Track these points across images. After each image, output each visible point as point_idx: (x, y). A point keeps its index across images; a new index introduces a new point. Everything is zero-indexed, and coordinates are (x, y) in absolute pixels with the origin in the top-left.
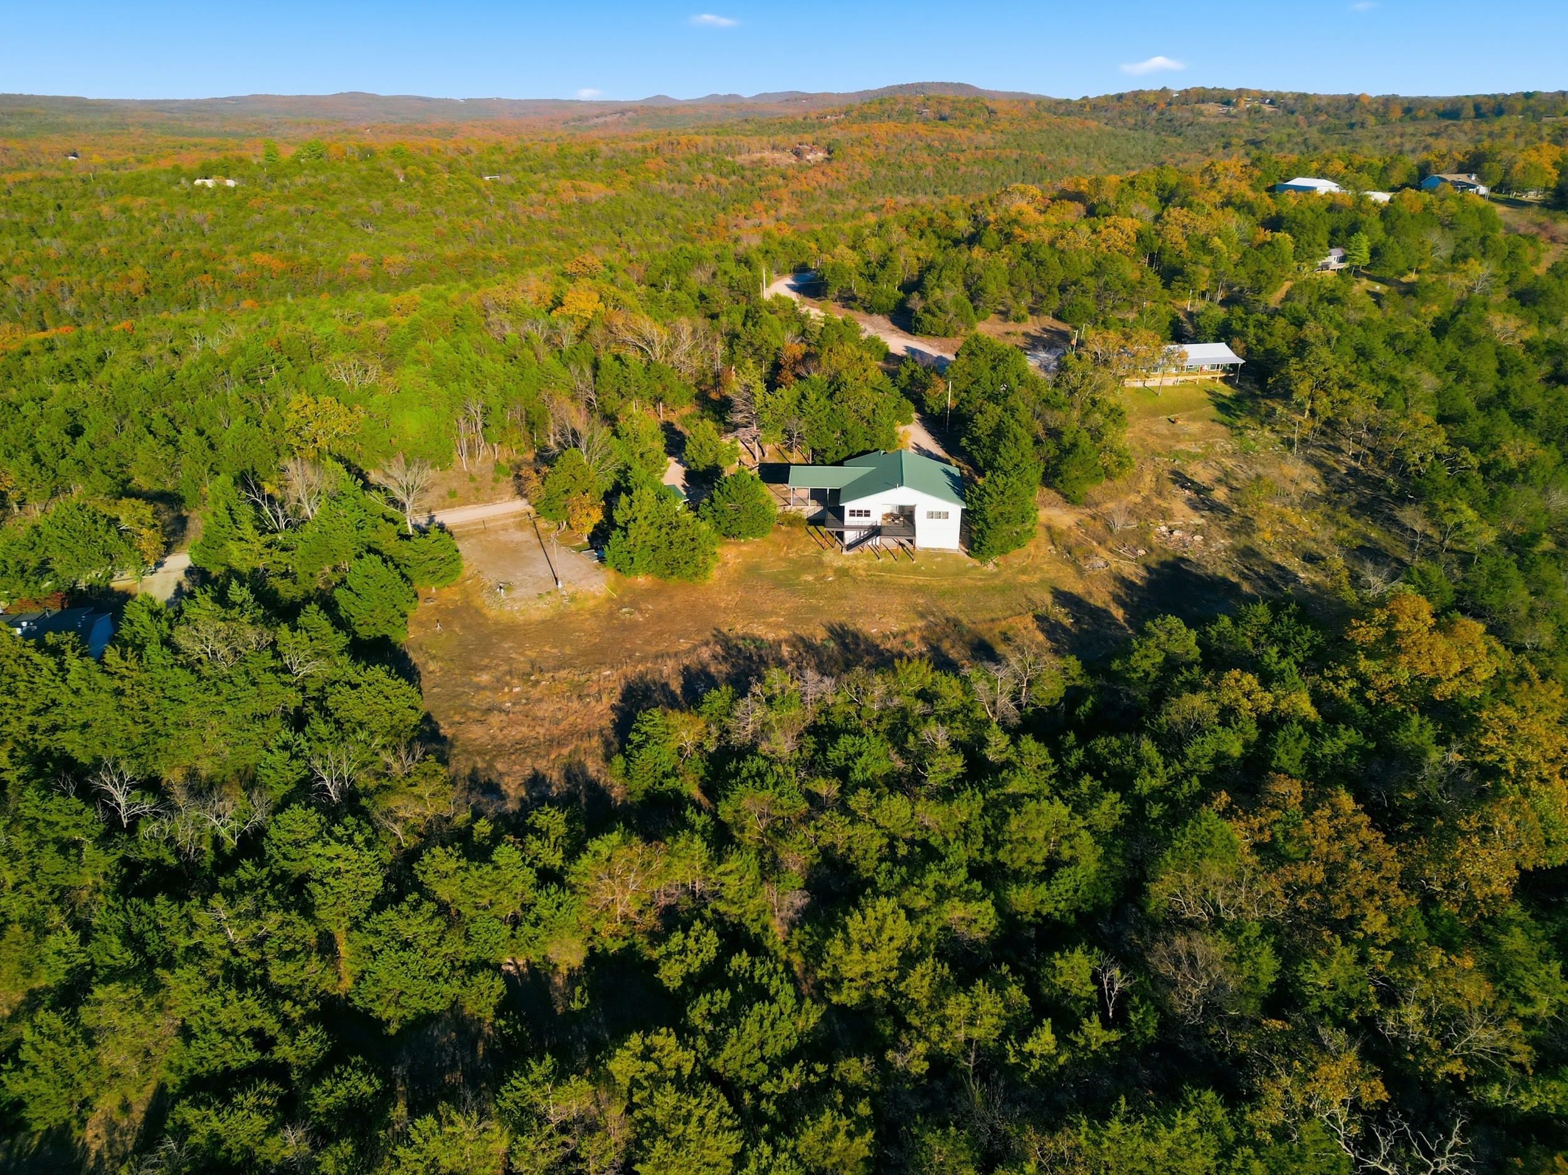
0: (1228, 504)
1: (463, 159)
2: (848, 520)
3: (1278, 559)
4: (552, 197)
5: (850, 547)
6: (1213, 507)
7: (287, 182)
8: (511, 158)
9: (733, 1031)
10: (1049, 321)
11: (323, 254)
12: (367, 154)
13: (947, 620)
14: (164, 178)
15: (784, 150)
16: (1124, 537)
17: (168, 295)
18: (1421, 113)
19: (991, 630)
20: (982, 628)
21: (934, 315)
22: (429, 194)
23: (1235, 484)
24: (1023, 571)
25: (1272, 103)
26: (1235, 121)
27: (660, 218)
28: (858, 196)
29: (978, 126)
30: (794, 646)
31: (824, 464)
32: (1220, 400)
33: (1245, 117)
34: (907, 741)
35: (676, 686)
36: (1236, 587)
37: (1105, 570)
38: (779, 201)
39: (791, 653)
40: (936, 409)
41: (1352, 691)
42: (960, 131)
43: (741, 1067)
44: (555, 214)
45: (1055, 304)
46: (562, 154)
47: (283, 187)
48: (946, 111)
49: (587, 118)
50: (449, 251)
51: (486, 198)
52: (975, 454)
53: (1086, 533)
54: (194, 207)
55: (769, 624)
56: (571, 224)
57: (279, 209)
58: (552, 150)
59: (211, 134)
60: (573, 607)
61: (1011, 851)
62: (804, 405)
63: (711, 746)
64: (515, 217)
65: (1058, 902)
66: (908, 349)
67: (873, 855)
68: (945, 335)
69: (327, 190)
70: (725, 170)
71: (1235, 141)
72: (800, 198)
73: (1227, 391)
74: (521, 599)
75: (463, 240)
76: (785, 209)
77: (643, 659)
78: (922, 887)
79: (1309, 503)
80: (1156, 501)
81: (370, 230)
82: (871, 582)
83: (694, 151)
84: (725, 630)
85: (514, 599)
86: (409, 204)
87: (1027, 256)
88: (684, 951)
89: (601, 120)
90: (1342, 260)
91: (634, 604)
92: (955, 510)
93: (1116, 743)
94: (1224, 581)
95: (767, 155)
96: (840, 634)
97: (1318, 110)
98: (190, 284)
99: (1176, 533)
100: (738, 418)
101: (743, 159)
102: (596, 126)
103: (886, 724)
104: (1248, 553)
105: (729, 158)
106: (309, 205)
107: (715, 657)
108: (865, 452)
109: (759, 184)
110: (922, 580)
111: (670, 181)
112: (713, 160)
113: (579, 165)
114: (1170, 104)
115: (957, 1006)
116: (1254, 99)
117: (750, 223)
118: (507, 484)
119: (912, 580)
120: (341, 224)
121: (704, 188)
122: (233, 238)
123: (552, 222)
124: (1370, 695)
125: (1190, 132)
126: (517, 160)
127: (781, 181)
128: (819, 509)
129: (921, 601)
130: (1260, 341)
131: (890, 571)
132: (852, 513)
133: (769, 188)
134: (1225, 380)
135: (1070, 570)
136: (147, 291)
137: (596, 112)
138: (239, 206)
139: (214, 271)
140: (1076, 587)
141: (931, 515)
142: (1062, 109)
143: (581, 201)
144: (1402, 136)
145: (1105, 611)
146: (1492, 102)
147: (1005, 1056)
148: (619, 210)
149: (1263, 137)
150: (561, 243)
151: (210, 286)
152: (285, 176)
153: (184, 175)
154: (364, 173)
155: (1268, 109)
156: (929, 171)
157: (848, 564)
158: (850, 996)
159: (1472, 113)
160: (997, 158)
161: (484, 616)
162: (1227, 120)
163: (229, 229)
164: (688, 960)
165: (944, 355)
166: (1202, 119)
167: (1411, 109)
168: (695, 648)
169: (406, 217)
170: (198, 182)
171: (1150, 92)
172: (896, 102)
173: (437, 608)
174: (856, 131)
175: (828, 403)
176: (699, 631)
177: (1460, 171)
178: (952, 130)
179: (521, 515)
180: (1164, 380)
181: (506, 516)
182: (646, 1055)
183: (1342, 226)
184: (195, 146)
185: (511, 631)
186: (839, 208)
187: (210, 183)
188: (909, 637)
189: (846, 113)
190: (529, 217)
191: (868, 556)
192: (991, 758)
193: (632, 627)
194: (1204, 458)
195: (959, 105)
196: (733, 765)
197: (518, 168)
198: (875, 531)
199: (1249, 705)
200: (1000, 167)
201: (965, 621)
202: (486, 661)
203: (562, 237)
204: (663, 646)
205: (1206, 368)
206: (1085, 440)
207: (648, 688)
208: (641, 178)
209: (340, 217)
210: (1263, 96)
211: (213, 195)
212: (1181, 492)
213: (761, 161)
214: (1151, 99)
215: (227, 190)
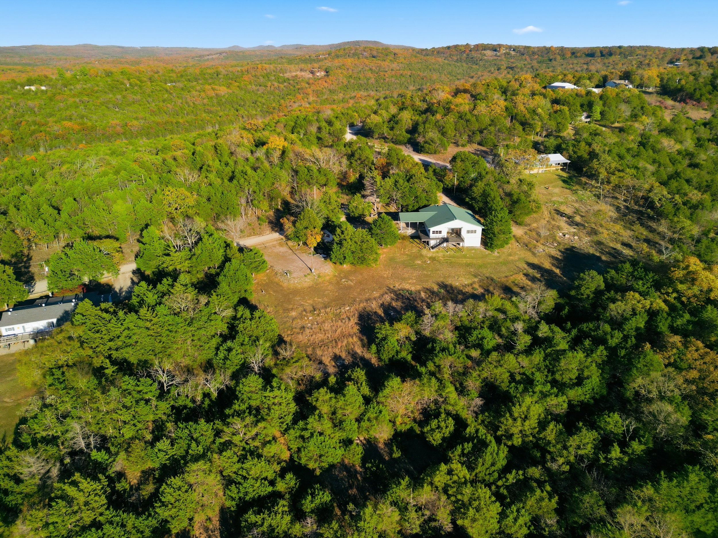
0: (582, 222)
1: (156, 76)
2: (432, 235)
3: (612, 245)
4: (202, 93)
5: (433, 248)
6: (577, 224)
7: (72, 87)
8: (179, 75)
9: (480, 460)
10: (476, 146)
11: (96, 121)
12: (109, 74)
13: (487, 278)
14: (9, 86)
15: (306, 71)
16: (546, 238)
17: (24, 143)
18: (579, 55)
19: (507, 281)
20: (503, 280)
21: (430, 144)
22: (144, 93)
23: (582, 214)
24: (510, 255)
25: (514, 50)
26: (499, 58)
27: (255, 102)
28: (343, 92)
29: (391, 60)
30: (425, 292)
31: (407, 211)
32: (563, 178)
33: (503, 57)
34: (501, 331)
35: (380, 312)
36: (599, 258)
37: (544, 253)
38: (308, 94)
39: (425, 295)
40: (450, 185)
41: (675, 298)
42: (384, 62)
43: (485, 475)
44: (206, 101)
45: (478, 138)
46: (202, 73)
47: (71, 90)
48: (375, 53)
49: (203, 56)
50: (157, 119)
51: (171, 94)
52: (474, 204)
53: (530, 237)
54: (28, 100)
55: (410, 284)
56: (214, 106)
57: (71, 101)
58: (197, 72)
59: (15, 64)
60: (320, 280)
61: (561, 375)
62: (398, 186)
63: (414, 338)
64: (187, 103)
65: (586, 395)
66: (421, 160)
67: (506, 381)
68: (435, 153)
69: (93, 91)
70: (280, 80)
71: (502, 67)
72: (317, 93)
73: (565, 175)
74: (298, 278)
75: (164, 114)
76: (311, 99)
77: (361, 301)
78: (534, 392)
79: (615, 221)
80: (553, 223)
81: (117, 109)
82: (447, 262)
83: (265, 71)
84: (392, 287)
85: (294, 278)
86: (135, 97)
87: (461, 117)
88: (439, 427)
89: (210, 57)
90: (587, 117)
91: (346, 277)
92: (479, 229)
93: (591, 325)
94: (593, 255)
95: (298, 73)
96: (443, 286)
97: (534, 53)
98: (34, 137)
99: (566, 236)
100: (368, 192)
101: (287, 75)
102: (208, 60)
103: (487, 323)
104: (599, 243)
105: (281, 75)
106: (86, 98)
107: (392, 299)
108: (425, 206)
109: (297, 87)
110: (469, 261)
111: (256, 86)
112: (275, 75)
113: (212, 78)
114: (470, 51)
115: (573, 441)
116: (506, 49)
117: (297, 104)
118: (266, 227)
119: (464, 261)
120: (103, 107)
121: (272, 88)
122: (51, 115)
123: (205, 105)
124: (684, 299)
125: (481, 63)
126: (182, 76)
127: (307, 85)
128: (414, 231)
129: (472, 270)
130: (575, 152)
131: (453, 257)
132: (434, 232)
133: (302, 88)
134: (562, 170)
135: (529, 254)
136: (13, 141)
137: (207, 53)
138: (51, 100)
139: (45, 131)
140: (535, 261)
141: (468, 232)
142: (424, 53)
143: (217, 95)
144: (572, 64)
145: (552, 270)
146: (607, 51)
147: (598, 460)
148: (235, 99)
149: (514, 65)
150: (211, 115)
151: (44, 138)
152: (71, 84)
153: (19, 84)
154: (110, 82)
155: (513, 53)
156: (372, 80)
157: (434, 255)
158: (517, 441)
159: (600, 55)
160: (401, 75)
161: (281, 286)
162: (496, 58)
163: (48, 111)
164: (443, 431)
165: (438, 162)
166: (485, 58)
167: (574, 52)
168: (382, 295)
169: (134, 103)
170: (27, 88)
171: (462, 46)
172: (351, 50)
173: (258, 283)
174: (337, 63)
175: (408, 184)
176: (380, 288)
177: (620, 79)
178: (380, 62)
179: (279, 240)
180: (537, 170)
181: (271, 241)
182: (450, 472)
183: (585, 103)
184: (10, 70)
185: (296, 292)
186: (335, 98)
187: (33, 88)
188: (474, 286)
189: (329, 54)
190: (194, 103)
191: (442, 252)
192: (540, 335)
193: (349, 287)
194: (566, 203)
195: (380, 51)
196: (430, 346)
197: (183, 79)
198: (446, 240)
199: (641, 306)
200: (403, 79)
201: (495, 278)
202: (291, 306)
203: (210, 112)
204: (367, 296)
205: (554, 165)
206: (523, 197)
207: (369, 314)
208: (242, 84)
209: (102, 104)
210: (510, 47)
211: (36, 93)
212: (561, 218)
213: (296, 76)
214: (463, 49)
215: (42, 91)
